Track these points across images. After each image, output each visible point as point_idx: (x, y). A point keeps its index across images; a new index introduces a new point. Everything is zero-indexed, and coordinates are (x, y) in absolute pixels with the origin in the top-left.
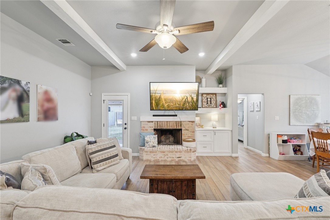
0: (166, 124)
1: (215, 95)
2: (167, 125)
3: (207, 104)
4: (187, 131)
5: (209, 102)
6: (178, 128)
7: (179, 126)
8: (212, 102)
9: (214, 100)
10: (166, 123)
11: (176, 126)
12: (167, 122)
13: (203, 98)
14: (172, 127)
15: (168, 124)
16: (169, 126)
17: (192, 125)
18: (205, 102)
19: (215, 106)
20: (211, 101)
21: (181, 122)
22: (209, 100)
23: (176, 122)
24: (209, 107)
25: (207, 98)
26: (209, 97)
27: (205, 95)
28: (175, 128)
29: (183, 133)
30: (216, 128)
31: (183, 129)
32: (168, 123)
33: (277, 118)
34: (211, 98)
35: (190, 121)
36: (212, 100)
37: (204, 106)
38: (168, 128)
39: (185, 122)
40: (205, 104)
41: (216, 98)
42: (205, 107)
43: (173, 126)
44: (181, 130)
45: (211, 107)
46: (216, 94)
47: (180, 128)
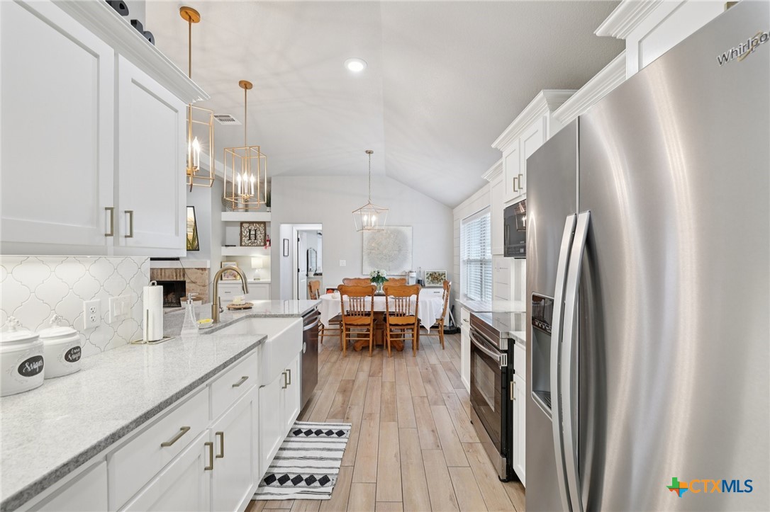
0: (159, 274)
1: (262, 225)
2: (161, 275)
3: (250, 239)
4: (194, 285)
5: (253, 237)
6: (178, 280)
7: (180, 276)
8: (258, 237)
9: (261, 234)
10: (159, 271)
11: (176, 276)
12: (161, 269)
13: (243, 230)
14: (169, 277)
15: (163, 274)
16: (165, 276)
17: (202, 274)
18: (245, 236)
19: (262, 244)
20: (255, 235)
21: (184, 269)
22: (253, 232)
23: (176, 269)
24: (252, 245)
25: (250, 230)
26: (253, 227)
27: (246, 225)
28: (175, 279)
29: (187, 287)
30: (259, 279)
31: (187, 281)
32: (163, 271)
33: (343, 263)
34: (256, 230)
35: (198, 269)
36: (259, 232)
37: (243, 244)
38: (163, 280)
39: (190, 270)
40: (245, 240)
41: (265, 230)
42: (245, 246)
43: (171, 276)
44: (184, 283)
45: (255, 244)
46: (264, 223)
47: (182, 279)
